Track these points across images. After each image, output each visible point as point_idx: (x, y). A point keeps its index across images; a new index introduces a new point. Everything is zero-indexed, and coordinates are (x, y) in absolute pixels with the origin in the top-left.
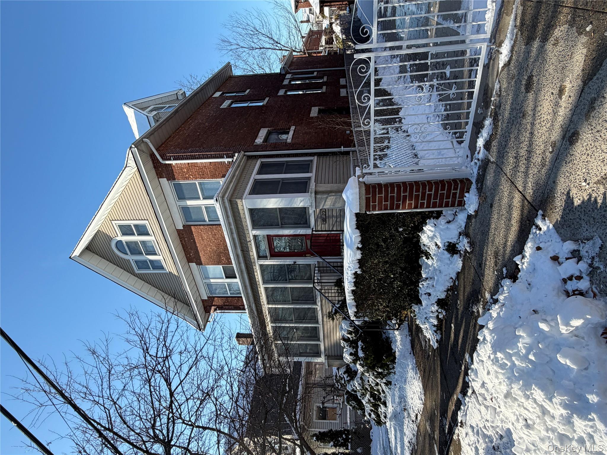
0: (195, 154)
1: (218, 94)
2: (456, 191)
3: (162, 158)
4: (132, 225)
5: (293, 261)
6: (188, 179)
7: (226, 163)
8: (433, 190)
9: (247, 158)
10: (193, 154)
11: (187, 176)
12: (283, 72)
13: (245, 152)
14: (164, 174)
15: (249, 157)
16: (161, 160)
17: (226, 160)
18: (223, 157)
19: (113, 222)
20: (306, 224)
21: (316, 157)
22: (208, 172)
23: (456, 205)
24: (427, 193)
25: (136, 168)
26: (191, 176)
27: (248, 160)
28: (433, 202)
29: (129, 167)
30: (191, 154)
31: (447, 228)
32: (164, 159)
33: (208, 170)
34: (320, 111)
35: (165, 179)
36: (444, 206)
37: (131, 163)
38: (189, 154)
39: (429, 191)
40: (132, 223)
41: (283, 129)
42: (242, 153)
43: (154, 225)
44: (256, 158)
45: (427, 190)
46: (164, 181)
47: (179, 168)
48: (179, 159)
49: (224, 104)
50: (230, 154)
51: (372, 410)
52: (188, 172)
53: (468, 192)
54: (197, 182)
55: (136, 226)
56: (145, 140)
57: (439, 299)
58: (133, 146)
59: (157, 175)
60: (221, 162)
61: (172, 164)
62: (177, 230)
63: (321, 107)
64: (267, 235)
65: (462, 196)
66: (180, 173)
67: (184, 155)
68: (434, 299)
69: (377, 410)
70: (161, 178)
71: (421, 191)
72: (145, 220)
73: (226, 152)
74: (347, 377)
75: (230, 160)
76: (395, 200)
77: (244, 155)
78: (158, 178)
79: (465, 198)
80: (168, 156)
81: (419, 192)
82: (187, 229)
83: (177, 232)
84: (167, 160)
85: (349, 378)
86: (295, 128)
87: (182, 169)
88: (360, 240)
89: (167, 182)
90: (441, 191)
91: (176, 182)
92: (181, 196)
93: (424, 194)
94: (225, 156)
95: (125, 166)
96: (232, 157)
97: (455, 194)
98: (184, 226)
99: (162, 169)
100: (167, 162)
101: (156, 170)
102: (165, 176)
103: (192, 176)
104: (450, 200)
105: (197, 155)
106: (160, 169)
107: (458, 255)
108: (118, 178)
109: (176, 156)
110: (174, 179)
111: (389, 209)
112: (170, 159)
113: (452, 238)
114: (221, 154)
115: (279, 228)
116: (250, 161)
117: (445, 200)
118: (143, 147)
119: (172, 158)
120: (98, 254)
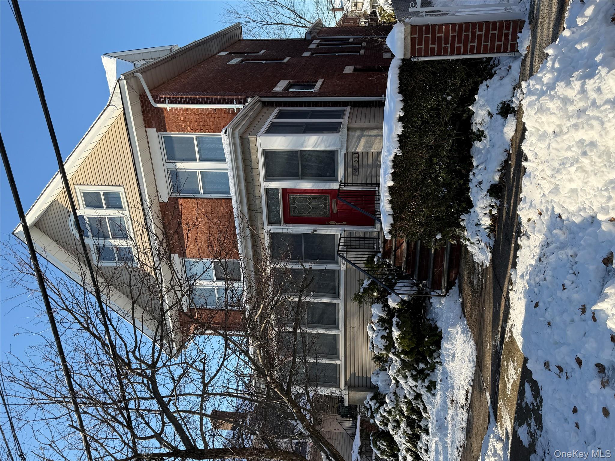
0: (198, 97)
1: (223, 53)
2: (508, 32)
3: (155, 100)
4: (101, 192)
5: (313, 228)
6: (184, 131)
7: (235, 111)
8: (484, 30)
9: (261, 105)
10: (195, 97)
11: (183, 126)
12: (309, 38)
13: (260, 97)
14: (153, 122)
15: (266, 104)
16: (153, 103)
17: (235, 107)
18: (232, 103)
19: (76, 187)
20: (332, 175)
21: (349, 108)
22: (211, 122)
23: (509, 51)
24: (478, 33)
25: (122, 109)
26: (188, 128)
27: (263, 107)
28: (484, 45)
29: (113, 105)
30: (192, 96)
31: (501, 85)
32: (157, 102)
33: (211, 120)
34: (355, 70)
35: (155, 130)
36: (495, 51)
37: (117, 101)
38: (190, 97)
39: (479, 31)
40: (101, 189)
41: (308, 81)
42: (257, 97)
43: (130, 194)
44: (273, 106)
45: (477, 30)
46: (152, 132)
47: (174, 116)
48: (176, 103)
49: (232, 61)
50: (241, 99)
51: (408, 450)
52: (185, 121)
53: (521, 32)
54: (194, 137)
55: (106, 194)
56: (138, 74)
57: (492, 185)
58: (123, 77)
59: (145, 123)
60: (229, 109)
61: (166, 109)
62: (160, 203)
63: (358, 67)
64: (282, 189)
65: (515, 38)
66: (174, 122)
67: (183, 98)
68: (486, 186)
69: (415, 446)
70: (149, 127)
71: (470, 30)
72: (120, 186)
73: (237, 97)
74: (375, 404)
75: (241, 106)
76: (443, 42)
77: (259, 101)
78: (146, 128)
79: (518, 40)
80: (162, 98)
81: (469, 31)
82: (173, 201)
83: (160, 206)
84: (161, 103)
85: (377, 405)
86: (324, 81)
87: (177, 116)
88: (402, 107)
89: (156, 133)
90: (492, 30)
91: (169, 134)
92: (171, 157)
93: (474, 34)
94: (235, 101)
95: (108, 104)
96: (243, 102)
97: (507, 35)
98: (170, 198)
99: (152, 115)
100: (159, 106)
101: (144, 117)
102: (154, 125)
103: (190, 127)
104: (502, 43)
105: (199, 98)
106: (150, 115)
107: (513, 114)
108: (97, 119)
109: (173, 98)
110: (165, 131)
111: (436, 54)
112: (164, 102)
113: (506, 96)
114: (230, 99)
115: (299, 179)
116: (265, 109)
117: (496, 43)
118: (132, 81)
119: (167, 101)
120: (49, 234)
